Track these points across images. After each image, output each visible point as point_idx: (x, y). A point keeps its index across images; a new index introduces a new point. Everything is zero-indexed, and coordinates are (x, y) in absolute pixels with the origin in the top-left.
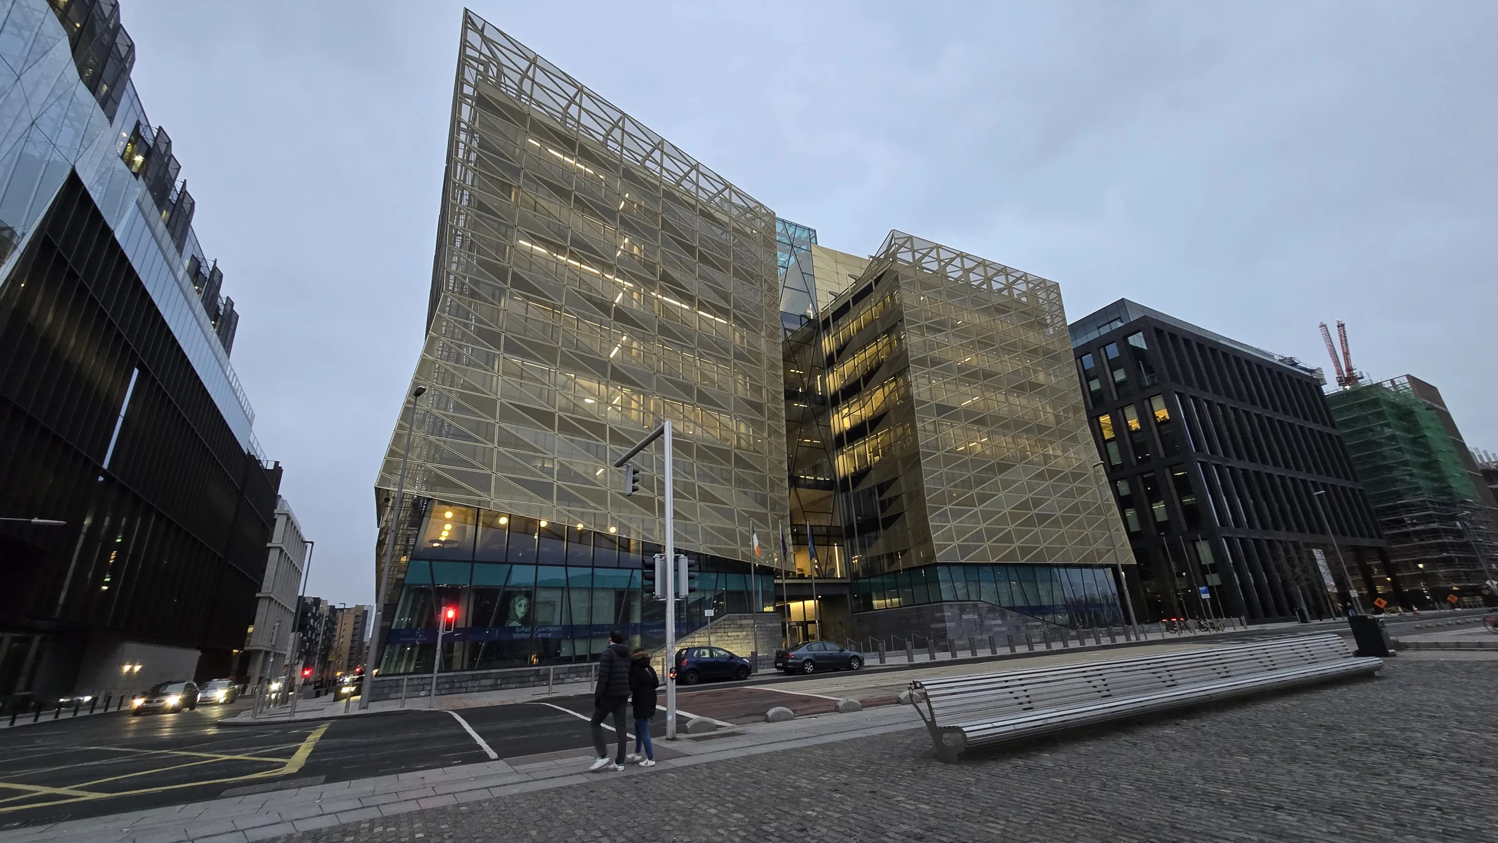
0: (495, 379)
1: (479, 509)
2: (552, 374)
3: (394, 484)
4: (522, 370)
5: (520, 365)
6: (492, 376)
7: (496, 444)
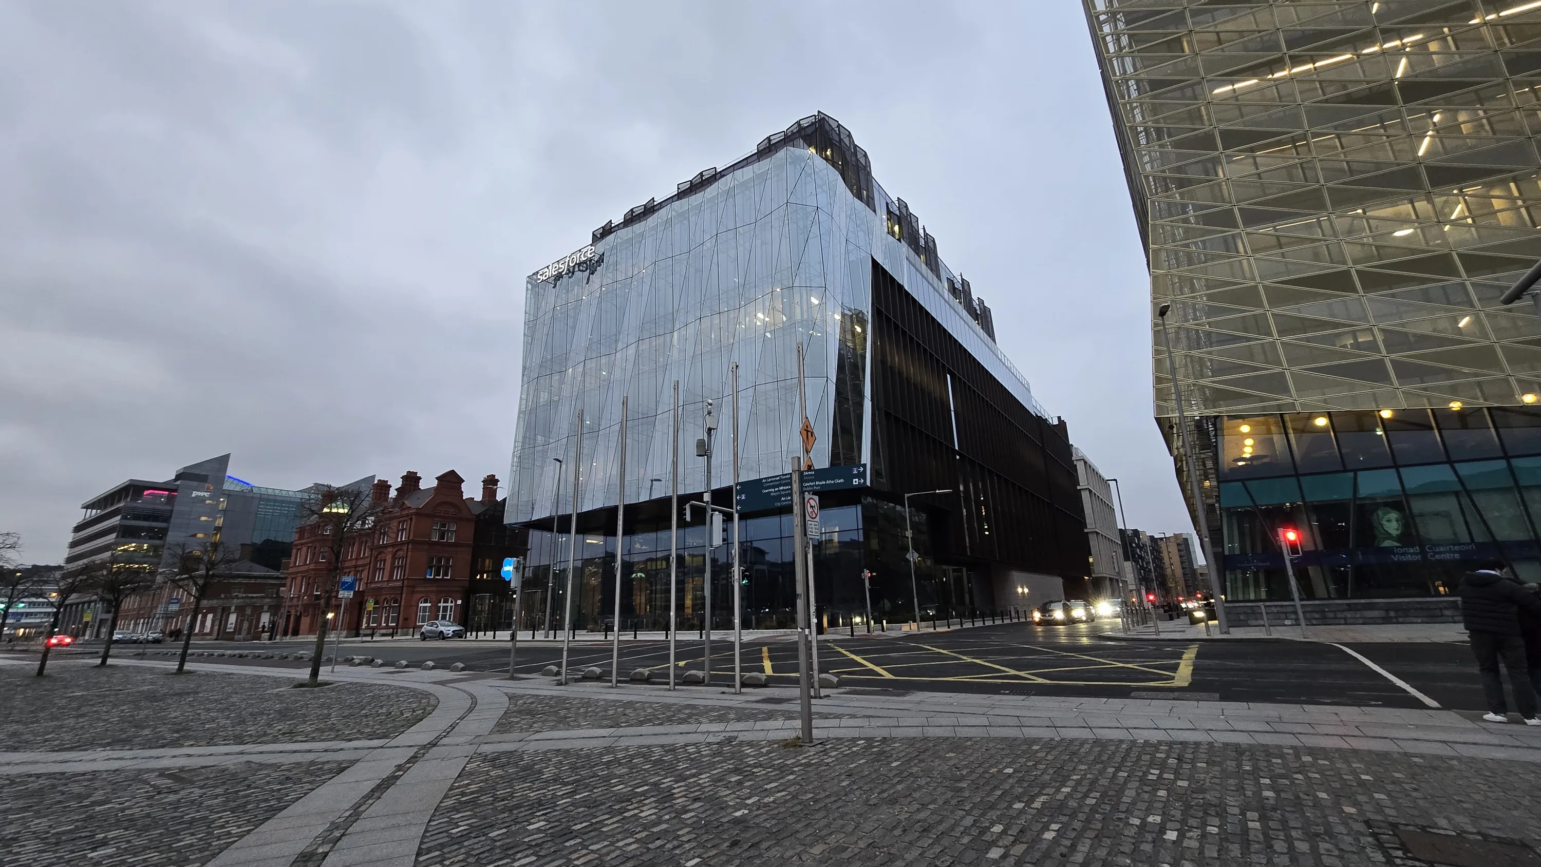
0: (1245, 263)
1: (1281, 415)
2: (1325, 225)
3: (1172, 410)
4: (1278, 237)
5: (1272, 232)
6: (1240, 261)
7: (1276, 335)
